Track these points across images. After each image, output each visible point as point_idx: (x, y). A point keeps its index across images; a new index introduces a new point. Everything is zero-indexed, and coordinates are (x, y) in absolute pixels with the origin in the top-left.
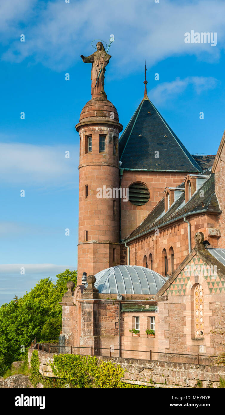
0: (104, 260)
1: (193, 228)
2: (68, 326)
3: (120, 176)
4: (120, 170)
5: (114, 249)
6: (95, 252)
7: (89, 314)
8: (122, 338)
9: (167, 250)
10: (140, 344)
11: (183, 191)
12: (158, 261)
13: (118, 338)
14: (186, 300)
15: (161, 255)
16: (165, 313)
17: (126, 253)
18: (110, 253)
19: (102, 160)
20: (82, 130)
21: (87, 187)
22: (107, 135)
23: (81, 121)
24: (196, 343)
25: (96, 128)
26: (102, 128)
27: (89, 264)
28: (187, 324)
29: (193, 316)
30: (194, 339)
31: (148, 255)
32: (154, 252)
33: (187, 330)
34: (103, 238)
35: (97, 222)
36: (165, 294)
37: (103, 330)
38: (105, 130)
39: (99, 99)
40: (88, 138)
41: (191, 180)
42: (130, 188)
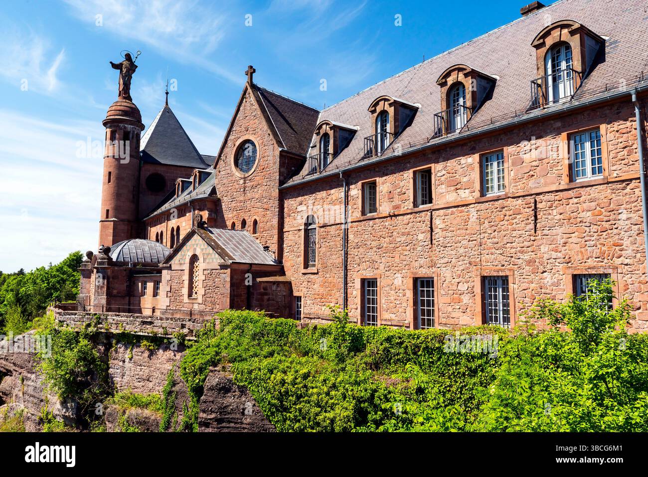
0: (123, 234)
1: (196, 211)
3: (140, 166)
9: (175, 229)
12: (167, 239)
15: (169, 233)
18: (128, 229)
20: (108, 126)
21: (110, 173)
22: (130, 132)
23: (108, 118)
25: (121, 125)
26: (126, 126)
32: (164, 231)
35: (118, 203)
38: (129, 127)
39: (124, 100)
40: (113, 133)
41: (198, 174)
42: (148, 178)
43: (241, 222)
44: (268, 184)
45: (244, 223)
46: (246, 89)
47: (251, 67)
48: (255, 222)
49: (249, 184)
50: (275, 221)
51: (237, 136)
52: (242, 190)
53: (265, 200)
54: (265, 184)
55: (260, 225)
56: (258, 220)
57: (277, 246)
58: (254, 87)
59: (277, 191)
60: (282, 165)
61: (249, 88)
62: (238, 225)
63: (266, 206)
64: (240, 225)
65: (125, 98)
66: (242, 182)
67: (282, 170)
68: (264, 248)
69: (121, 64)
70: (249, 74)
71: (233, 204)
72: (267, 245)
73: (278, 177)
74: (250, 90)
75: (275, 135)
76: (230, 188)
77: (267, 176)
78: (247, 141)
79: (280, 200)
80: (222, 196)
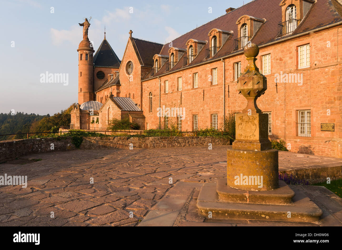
0: (87, 98)
2: (73, 121)
3: (94, 68)
4: (94, 67)
6: (84, 96)
7: (78, 117)
10: (94, 126)
14: (107, 112)
16: (101, 116)
17: (95, 96)
18: (89, 96)
19: (87, 63)
20: (79, 52)
21: (81, 72)
22: (88, 54)
23: (79, 48)
25: (85, 51)
26: (87, 51)
27: (82, 100)
28: (107, 119)
29: (108, 117)
32: (103, 96)
33: (107, 121)
34: (87, 91)
35: (85, 85)
36: (101, 110)
37: (83, 122)
40: (81, 55)
41: (115, 73)
42: (98, 73)
43: (128, 94)
44: (137, 79)
45: (130, 94)
47: (131, 31)
50: (140, 94)
51: (126, 59)
53: (136, 86)
55: (135, 96)
56: (134, 94)
57: (140, 104)
58: (132, 39)
59: (141, 82)
60: (142, 71)
61: (130, 40)
63: (137, 88)
64: (128, 96)
65: (86, 39)
66: (128, 78)
67: (142, 73)
69: (84, 24)
70: (130, 34)
71: (126, 87)
72: (137, 103)
73: (140, 77)
75: (139, 59)
76: (124, 80)
77: (137, 76)
78: (130, 62)
79: (142, 85)
80: (122, 84)
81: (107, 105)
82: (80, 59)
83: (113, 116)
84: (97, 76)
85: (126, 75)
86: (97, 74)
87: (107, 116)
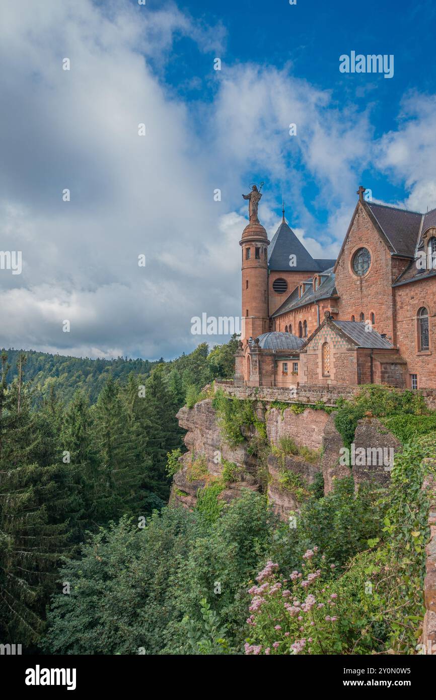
0: (259, 328)
1: (321, 308)
2: (239, 369)
3: (268, 274)
4: (268, 271)
5: (265, 322)
6: (253, 324)
7: (256, 361)
8: (276, 376)
9: (302, 323)
10: (287, 380)
11: (311, 284)
12: (295, 331)
13: (273, 376)
14: (319, 352)
15: (297, 326)
16: (305, 360)
17: (272, 324)
18: (263, 325)
19: (257, 264)
20: (244, 245)
21: (247, 281)
22: (260, 248)
23: (243, 238)
24: (325, 378)
25: (253, 243)
26: (257, 243)
27: (249, 331)
28: (319, 367)
30: (323, 375)
31: (288, 325)
32: (293, 324)
33: (319, 370)
34: (258, 314)
35: (254, 304)
36: (305, 349)
37: (264, 372)
38: (259, 244)
39: (254, 223)
40: (248, 249)
41: (318, 278)
42: (274, 282)
43: (359, 315)
44: (382, 283)
45: (362, 315)
46: (358, 205)
48: (373, 314)
49: (364, 284)
50: (390, 313)
51: (352, 245)
52: (359, 289)
53: (380, 297)
54: (380, 283)
55: (376, 317)
56: (374, 313)
57: (392, 334)
58: (365, 204)
59: (391, 288)
60: (393, 266)
62: (357, 318)
63: (381, 301)
64: (359, 318)
65: (255, 221)
66: (358, 283)
67: (394, 270)
68: (382, 335)
69: (250, 195)
70: (361, 193)
71: (353, 301)
72: (384, 333)
73: (391, 277)
74: (361, 206)
75: (386, 242)
76: (348, 288)
77: (381, 276)
78: (361, 249)
79: (394, 295)
80: (342, 295)
81: (320, 337)
82: (244, 258)
83: (335, 360)
84: (274, 288)
85: (351, 277)
86: (274, 285)
87: (320, 360)
